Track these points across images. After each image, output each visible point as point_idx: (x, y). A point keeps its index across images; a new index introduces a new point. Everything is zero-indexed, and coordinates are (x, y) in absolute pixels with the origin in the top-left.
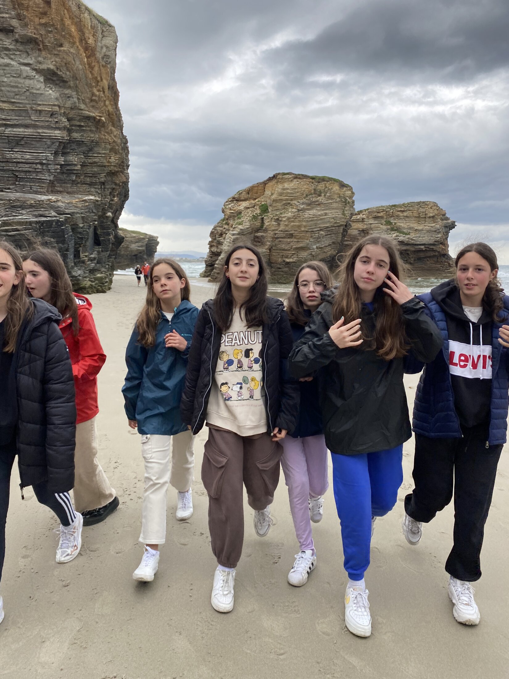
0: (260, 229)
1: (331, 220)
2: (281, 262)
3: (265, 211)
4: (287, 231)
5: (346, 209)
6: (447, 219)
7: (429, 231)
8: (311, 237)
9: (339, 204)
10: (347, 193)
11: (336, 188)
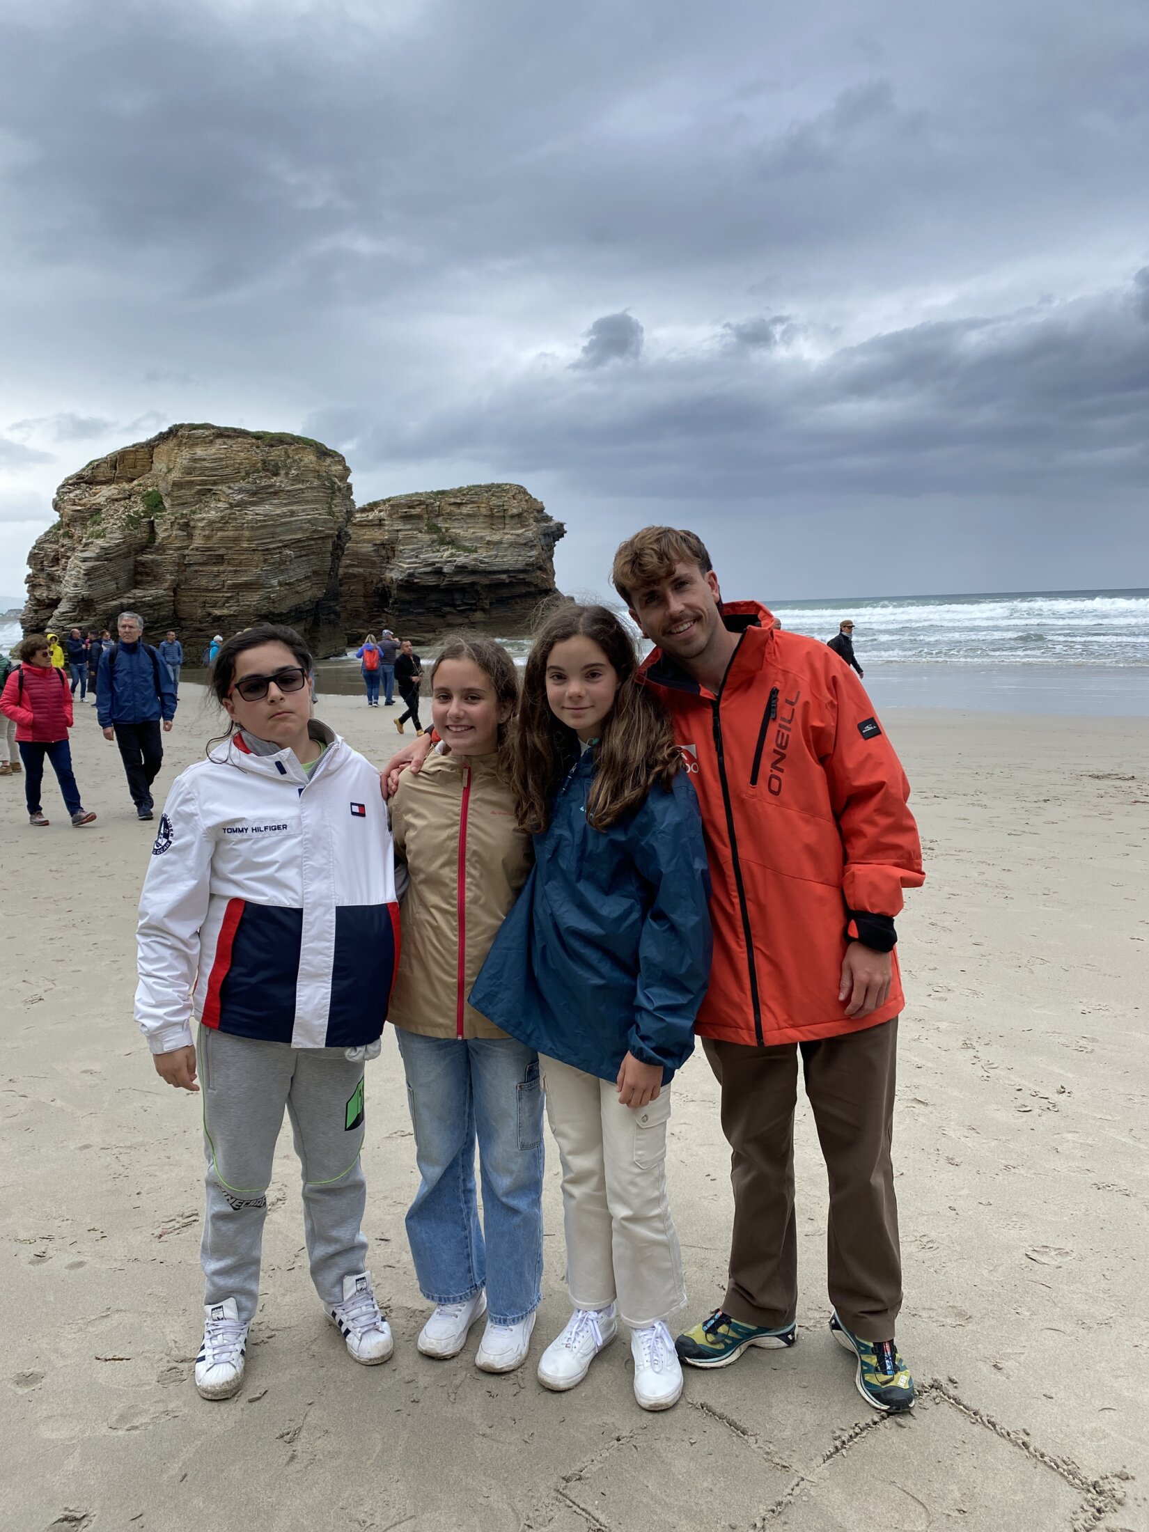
0: (147, 547)
1: (304, 525)
2: (203, 617)
3: (156, 506)
4: (209, 549)
5: (335, 502)
6: (548, 519)
7: (513, 545)
8: (265, 561)
9: (318, 492)
10: (333, 468)
11: (310, 458)
